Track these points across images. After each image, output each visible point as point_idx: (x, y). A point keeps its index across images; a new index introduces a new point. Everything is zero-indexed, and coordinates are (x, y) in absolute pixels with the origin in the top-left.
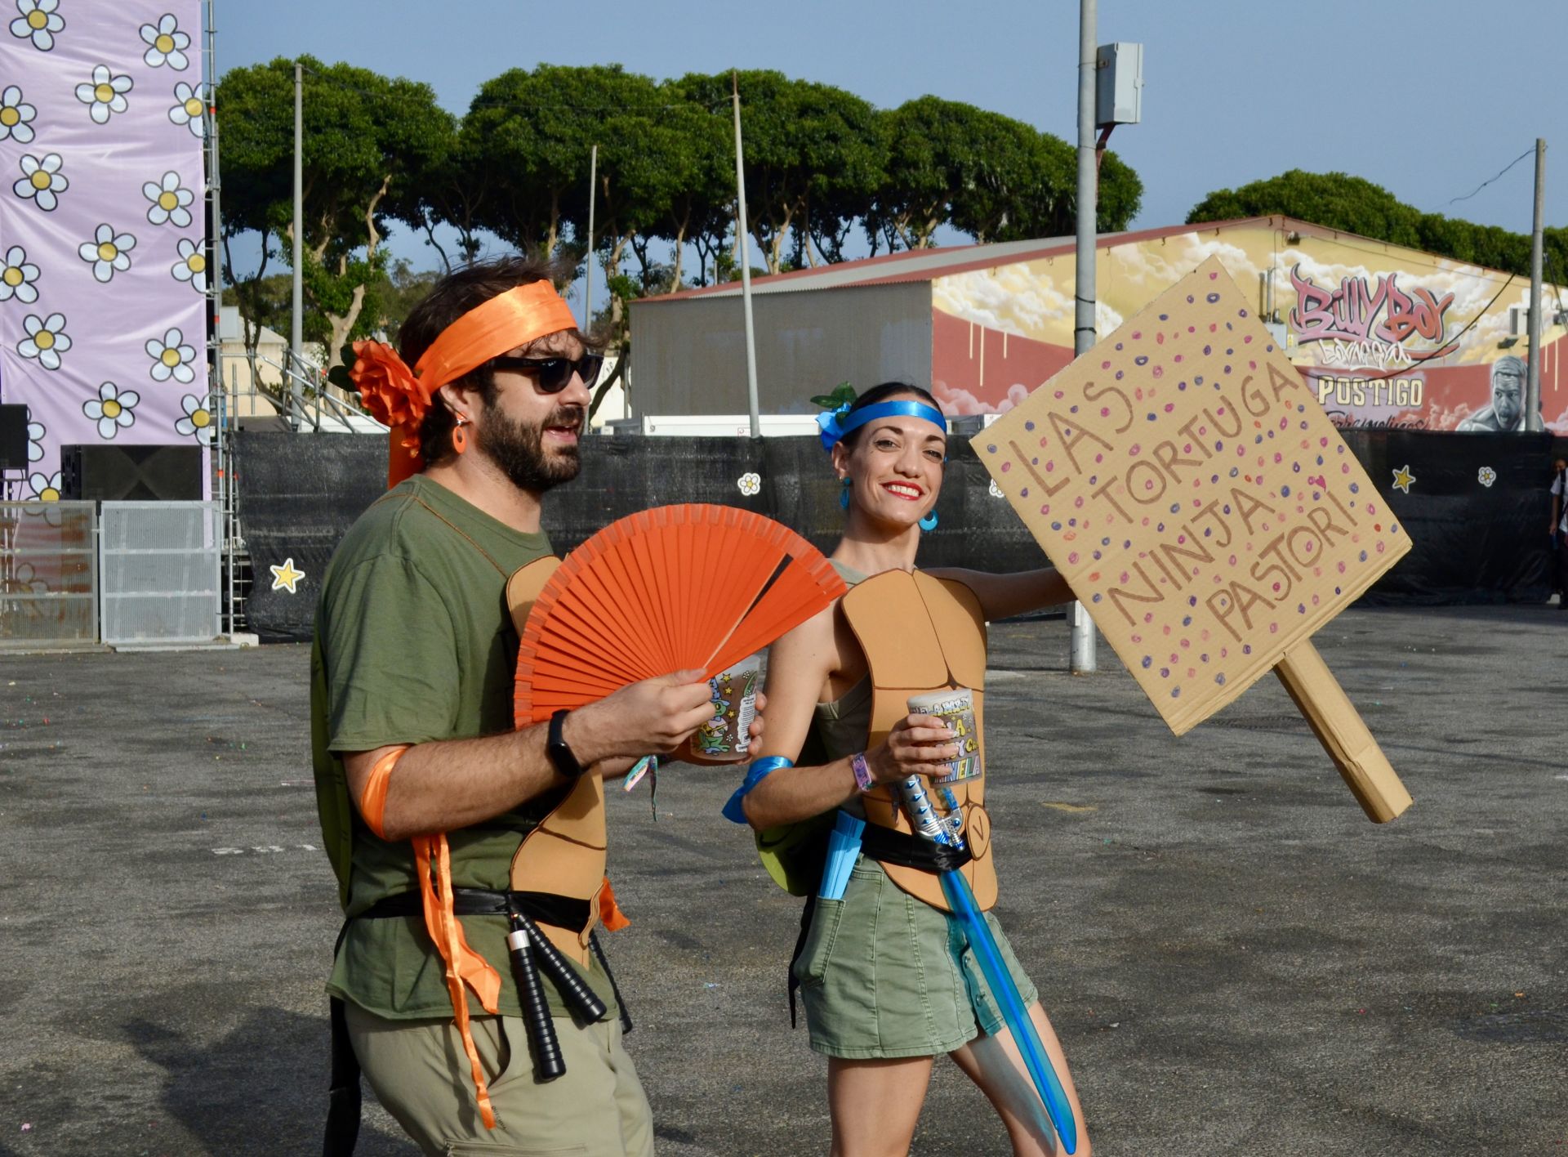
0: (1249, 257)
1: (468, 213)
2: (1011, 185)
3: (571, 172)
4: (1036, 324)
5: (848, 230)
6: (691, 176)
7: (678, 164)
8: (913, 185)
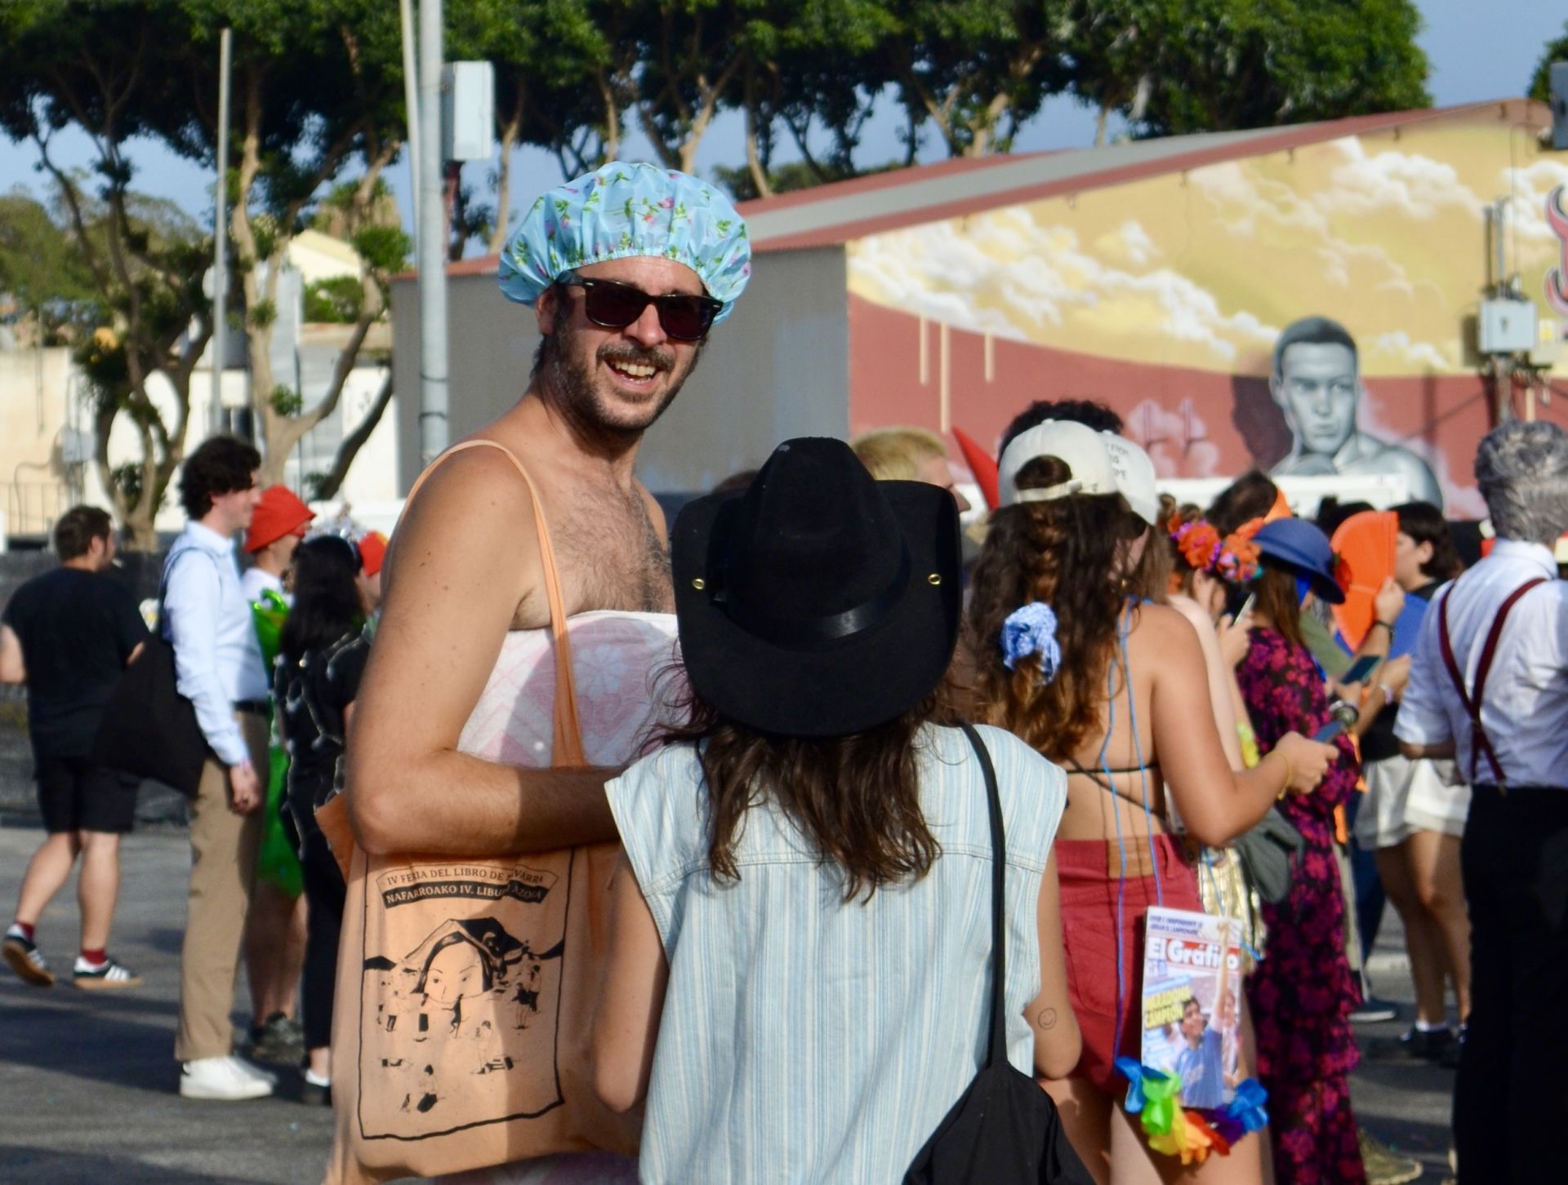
0: (1464, 178)
1: (111, 110)
2: (1144, 25)
3: (275, 38)
4: (1046, 317)
5: (869, 113)
6: (503, 38)
7: (472, 17)
8: (946, 33)
